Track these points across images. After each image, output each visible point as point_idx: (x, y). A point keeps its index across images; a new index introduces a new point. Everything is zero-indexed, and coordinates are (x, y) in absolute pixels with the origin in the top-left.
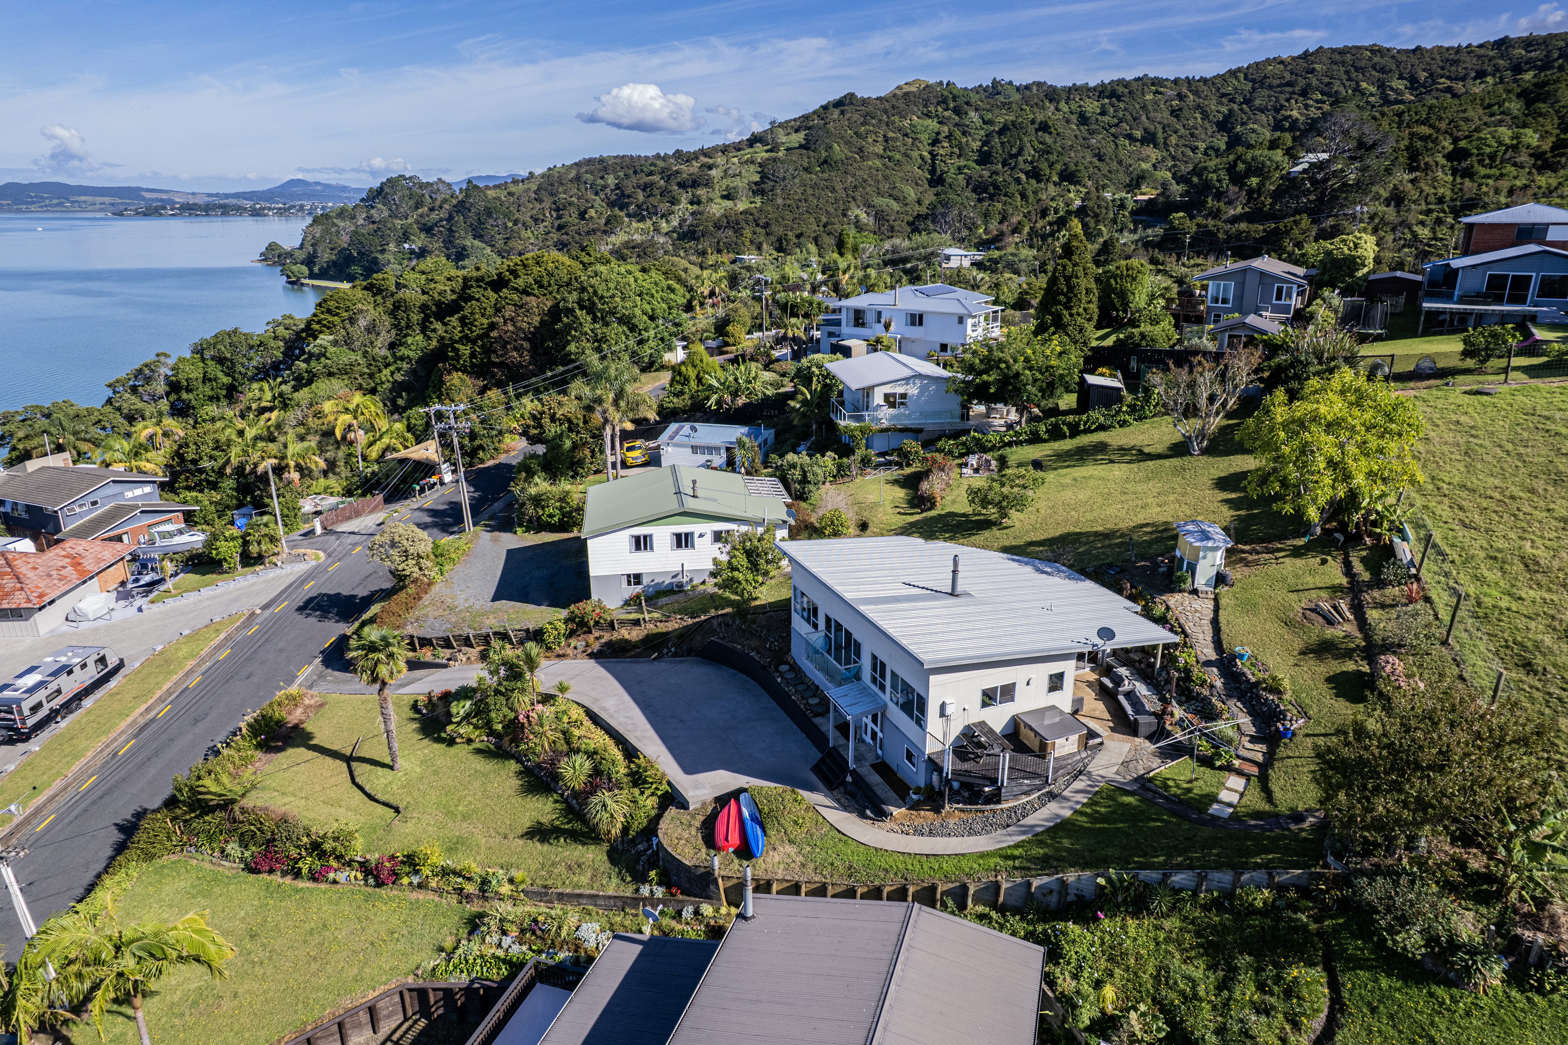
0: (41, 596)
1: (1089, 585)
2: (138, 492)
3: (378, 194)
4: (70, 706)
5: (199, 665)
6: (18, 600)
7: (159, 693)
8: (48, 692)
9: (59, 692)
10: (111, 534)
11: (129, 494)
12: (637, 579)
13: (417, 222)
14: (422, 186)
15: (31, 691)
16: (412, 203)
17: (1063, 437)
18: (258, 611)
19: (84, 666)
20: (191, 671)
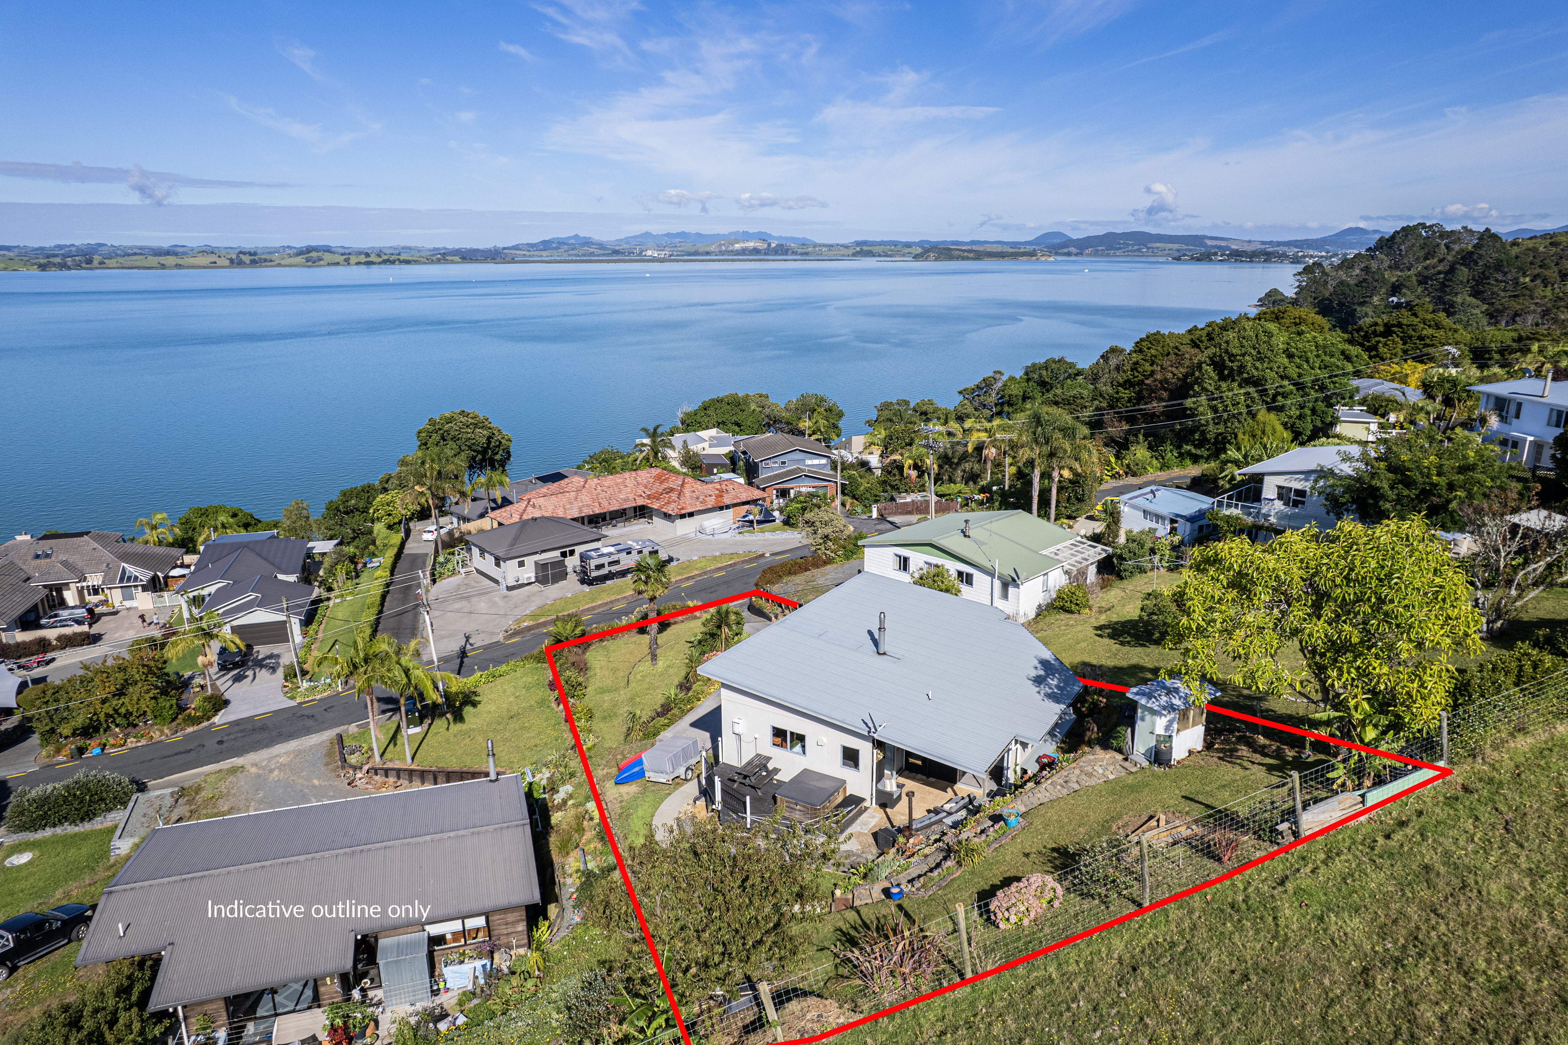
0: (682, 509)
2: (816, 462)
3: (1387, 244)
4: (621, 574)
5: (700, 575)
8: (611, 560)
9: (617, 562)
11: (809, 462)
13: (1419, 274)
15: (602, 555)
16: (1421, 254)
18: (767, 555)
19: (640, 552)
20: (692, 577)
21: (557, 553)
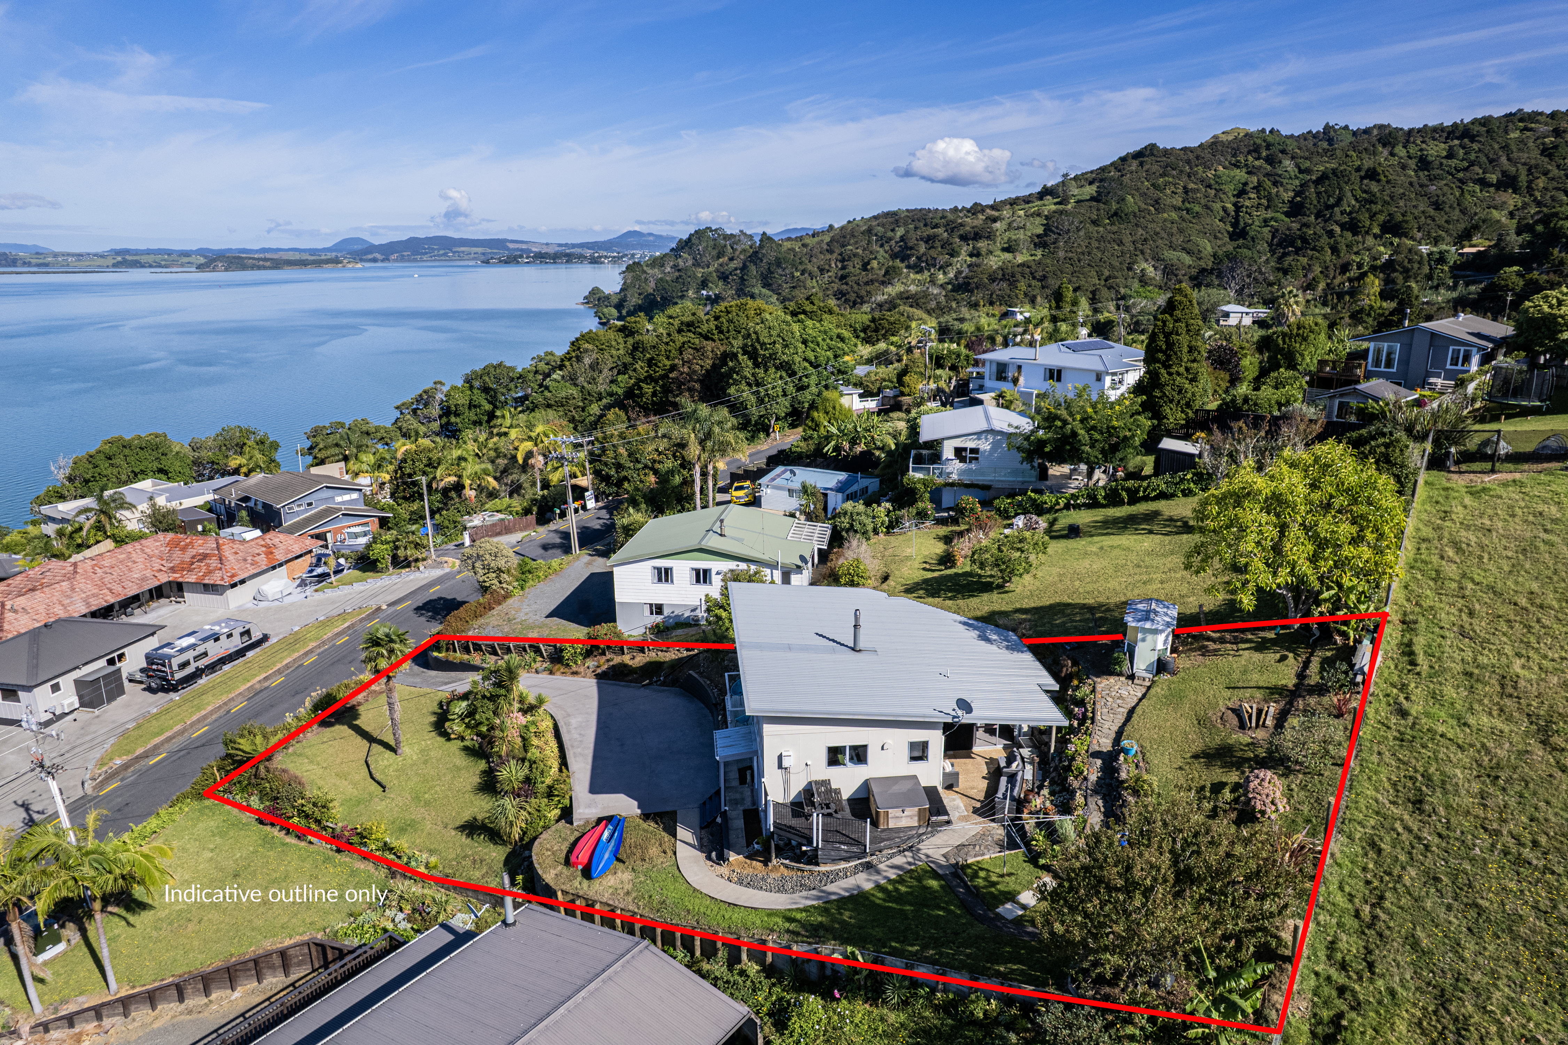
0: (233, 576)
1: (1027, 657)
2: (347, 497)
3: (686, 245)
4: (212, 668)
5: (319, 646)
6: (215, 578)
7: (279, 666)
8: (196, 653)
9: (205, 654)
10: (317, 531)
11: (339, 499)
12: (658, 609)
13: (717, 271)
14: (727, 237)
15: (182, 651)
16: (714, 253)
17: (1121, 503)
18: (384, 607)
19: (230, 636)
20: (311, 651)
21: (103, 663)
